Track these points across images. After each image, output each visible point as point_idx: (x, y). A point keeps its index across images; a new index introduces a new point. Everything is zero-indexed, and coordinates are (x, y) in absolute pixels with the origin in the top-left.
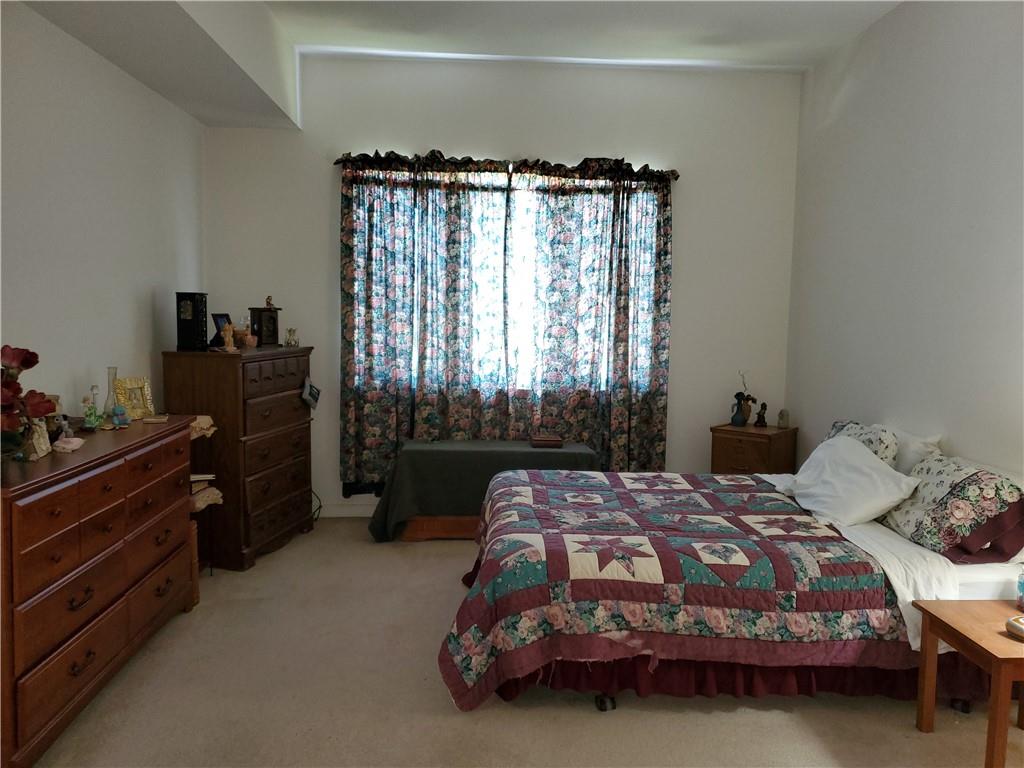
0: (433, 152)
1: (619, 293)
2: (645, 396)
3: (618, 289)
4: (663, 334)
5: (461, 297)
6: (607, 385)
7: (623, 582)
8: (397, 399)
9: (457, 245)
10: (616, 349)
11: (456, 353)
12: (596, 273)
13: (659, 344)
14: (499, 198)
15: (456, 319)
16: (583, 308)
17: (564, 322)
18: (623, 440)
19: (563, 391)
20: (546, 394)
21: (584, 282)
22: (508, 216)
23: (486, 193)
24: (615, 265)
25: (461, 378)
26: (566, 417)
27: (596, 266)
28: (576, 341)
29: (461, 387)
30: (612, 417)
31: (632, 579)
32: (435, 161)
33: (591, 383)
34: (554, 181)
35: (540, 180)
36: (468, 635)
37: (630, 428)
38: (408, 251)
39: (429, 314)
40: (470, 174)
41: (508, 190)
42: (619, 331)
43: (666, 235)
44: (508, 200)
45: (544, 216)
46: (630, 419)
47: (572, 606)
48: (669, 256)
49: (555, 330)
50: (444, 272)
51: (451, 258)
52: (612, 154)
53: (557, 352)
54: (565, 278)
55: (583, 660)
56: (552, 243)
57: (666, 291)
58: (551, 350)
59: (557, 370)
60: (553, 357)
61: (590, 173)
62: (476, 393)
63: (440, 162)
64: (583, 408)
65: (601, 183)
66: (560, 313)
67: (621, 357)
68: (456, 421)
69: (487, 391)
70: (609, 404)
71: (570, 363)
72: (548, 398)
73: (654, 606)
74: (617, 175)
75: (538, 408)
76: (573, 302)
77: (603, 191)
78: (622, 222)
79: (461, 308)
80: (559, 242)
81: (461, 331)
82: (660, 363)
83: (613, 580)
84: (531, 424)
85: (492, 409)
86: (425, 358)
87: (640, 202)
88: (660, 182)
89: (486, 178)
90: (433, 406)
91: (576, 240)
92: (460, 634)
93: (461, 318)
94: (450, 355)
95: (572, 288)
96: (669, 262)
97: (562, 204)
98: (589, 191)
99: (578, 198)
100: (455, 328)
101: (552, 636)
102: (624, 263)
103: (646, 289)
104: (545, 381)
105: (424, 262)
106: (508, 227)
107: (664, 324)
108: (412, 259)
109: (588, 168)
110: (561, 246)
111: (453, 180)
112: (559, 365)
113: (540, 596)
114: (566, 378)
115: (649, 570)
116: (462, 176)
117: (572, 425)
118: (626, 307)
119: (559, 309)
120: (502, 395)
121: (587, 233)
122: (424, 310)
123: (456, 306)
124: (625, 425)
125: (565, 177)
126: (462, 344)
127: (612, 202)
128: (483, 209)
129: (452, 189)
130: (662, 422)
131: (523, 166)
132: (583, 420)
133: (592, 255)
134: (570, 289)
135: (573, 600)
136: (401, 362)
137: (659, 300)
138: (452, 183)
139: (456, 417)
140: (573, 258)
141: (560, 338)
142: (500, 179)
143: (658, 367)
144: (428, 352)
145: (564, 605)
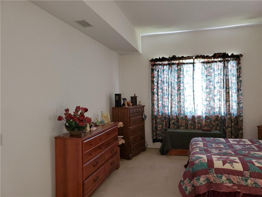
0: (173, 56)
1: (226, 88)
2: (236, 117)
3: (226, 87)
4: (240, 99)
5: (181, 91)
6: (224, 114)
7: (230, 169)
8: (165, 118)
9: (180, 78)
10: (226, 104)
11: (180, 106)
12: (219, 83)
13: (239, 102)
14: (191, 65)
15: (180, 97)
16: (216, 93)
17: (211, 97)
18: (229, 129)
19: (211, 116)
20: (206, 117)
21: (216, 86)
22: (194, 70)
23: (187, 65)
24: (225, 81)
25: (182, 112)
26: (212, 123)
27: (219, 81)
28: (214, 102)
29: (182, 115)
30: (226, 123)
31: (233, 169)
32: (174, 58)
33: (219, 114)
34: (206, 60)
35: (202, 60)
36: (186, 180)
37: (231, 126)
38: (167, 81)
39: (173, 96)
40: (183, 60)
41: (193, 63)
42: (227, 99)
43: (240, 72)
44: (194, 66)
45: (203, 69)
46: (231, 124)
47: (215, 175)
48: (241, 78)
49: (208, 99)
50: (177, 85)
51: (179, 82)
52: (222, 51)
53: (208, 105)
54: (210, 85)
55: (219, 191)
56: (206, 76)
57: (240, 87)
58: (207, 105)
59: (209, 110)
60: (208, 107)
61: (216, 57)
62: (186, 116)
63: (175, 58)
64: (217, 120)
65: (220, 59)
66: (209, 94)
67: (228, 106)
68: (181, 124)
69: (189, 116)
70: (225, 119)
71: (213, 108)
72: (207, 118)
73: (240, 177)
74: (224, 57)
75: (204, 121)
76: (213, 91)
77: (220, 61)
78: (226, 69)
79: (181, 94)
80: (208, 76)
81: (181, 100)
82: (240, 107)
83: (227, 169)
84: (202, 125)
85: (191, 121)
86: (172, 107)
87: (231, 63)
88: (237, 58)
89: (188, 61)
90: (175, 120)
91: (213, 75)
92: (184, 180)
93: (181, 97)
94: (179, 107)
95: (212, 87)
96: (241, 79)
97: (208, 66)
98: (216, 62)
99: (213, 64)
100: (180, 100)
101: (209, 183)
102: (227, 80)
103: (234, 87)
104: (205, 113)
105: (171, 83)
106: (194, 73)
107: (240, 96)
108: (168, 83)
109: (215, 56)
110: (209, 77)
111: (179, 62)
112: (210, 108)
113: (206, 172)
114: (212, 112)
115: (238, 167)
116: (181, 61)
117: (214, 125)
118: (229, 92)
119: (209, 93)
120: (193, 117)
121: (216, 73)
122: (172, 95)
123: (180, 94)
124: (230, 125)
125: (209, 58)
126: (182, 104)
127: (223, 64)
128: (187, 69)
129: (179, 64)
130: (242, 124)
131: (197, 57)
132: (217, 124)
133: (218, 78)
134: (212, 88)
135: (215, 174)
136: (166, 108)
137: (238, 90)
138: (178, 63)
139: (181, 123)
140: (212, 80)
141: (209, 101)
142: (191, 61)
143: (239, 109)
144: (173, 106)
145: (213, 175)
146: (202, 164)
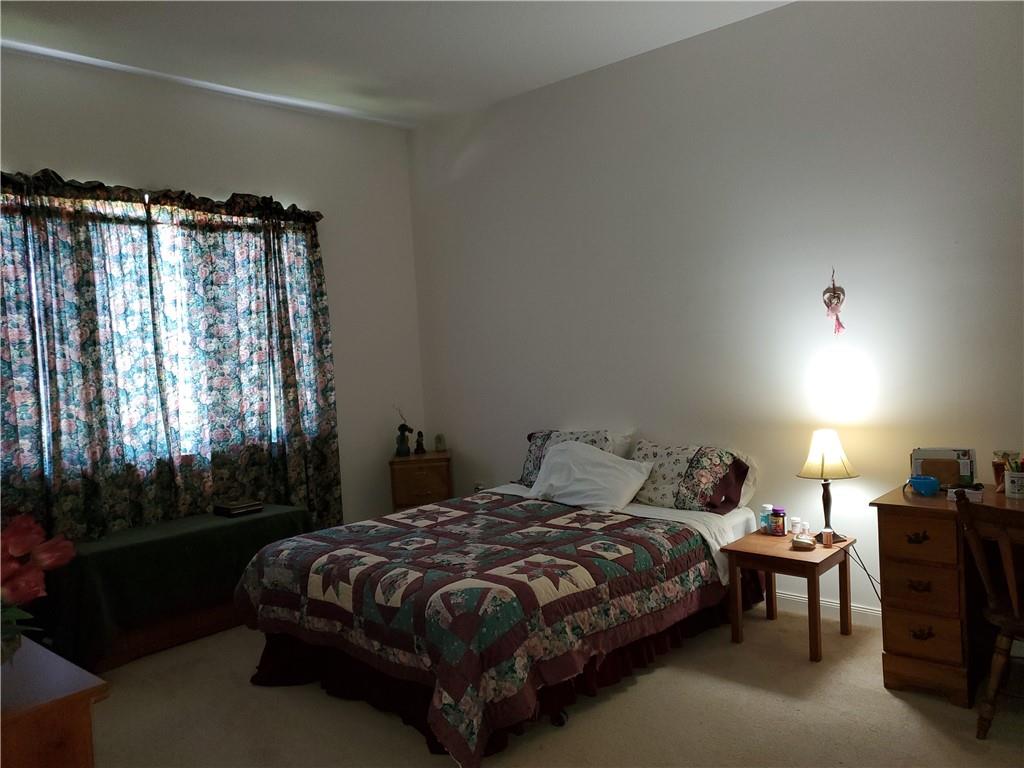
0: (45, 172)
1: (282, 337)
2: (315, 440)
3: (281, 332)
4: (329, 376)
5: (103, 351)
6: (278, 436)
7: (574, 594)
8: (25, 493)
9: (91, 288)
10: (286, 396)
11: (103, 421)
12: (254, 316)
13: (326, 386)
14: (137, 232)
15: (99, 380)
16: (244, 353)
17: (227, 372)
18: (302, 492)
19: (234, 449)
20: (214, 455)
21: (243, 326)
22: (152, 253)
23: (122, 226)
24: (274, 307)
25: (112, 452)
26: (240, 478)
27: (253, 307)
28: (241, 393)
29: (113, 463)
30: (290, 470)
31: (578, 590)
32: (48, 182)
33: (261, 438)
34: (200, 216)
35: (182, 214)
36: (466, 698)
37: (307, 477)
38: (23, 298)
39: (59, 377)
40: (98, 203)
41: (148, 223)
42: (288, 376)
43: (320, 276)
44: (150, 236)
45: (193, 254)
46: (306, 469)
47: (549, 631)
48: (325, 297)
49: (216, 382)
50: (75, 322)
51: (86, 303)
52: (262, 192)
53: (220, 407)
54: (223, 322)
55: (567, 679)
56: (205, 284)
57: (326, 332)
58: (214, 405)
59: (223, 427)
60: (217, 413)
61: (237, 209)
62: (130, 469)
63: (56, 186)
64: (253, 465)
65: (250, 220)
66: (220, 362)
67: (292, 403)
68: (112, 507)
69: (143, 462)
70: (283, 454)
71: (239, 417)
72: (217, 460)
73: (595, 608)
74: (269, 217)
75: (208, 475)
76: (235, 348)
77: (252, 229)
78: (276, 263)
79: (104, 365)
80: (212, 283)
81: (106, 394)
82: (330, 405)
83: (568, 596)
84: (201, 495)
85: (155, 485)
86: (60, 434)
87: (291, 242)
88: (307, 222)
89: (118, 208)
90: (77, 494)
91: (231, 281)
92: (457, 701)
93: (104, 377)
94: (96, 426)
95: (232, 333)
96: (325, 303)
97: (211, 242)
98: (238, 229)
99: (229, 235)
100: (99, 391)
102: (283, 304)
103: (305, 331)
104: (211, 441)
105: (47, 311)
106: (154, 265)
107: (328, 366)
108: (30, 306)
109: (238, 204)
110: (214, 287)
111: (78, 207)
112: (226, 420)
113: (519, 635)
114: (235, 434)
115: (583, 578)
116: (89, 205)
117: (244, 485)
118: (290, 351)
119: (217, 358)
120: (165, 467)
121: (241, 273)
122: (53, 372)
123: (97, 364)
124: (303, 475)
125: (211, 211)
126: (109, 411)
127: (263, 241)
128: (118, 247)
129: (79, 219)
130: (337, 465)
131: (162, 197)
132: (256, 479)
133: (245, 295)
134: (231, 334)
136: (25, 443)
137: (320, 342)
138: (77, 212)
139: (111, 502)
140: (225, 300)
141: (222, 390)
142: (138, 211)
143: (326, 411)
144: (64, 424)
145: (541, 634)
146: (504, 607)
